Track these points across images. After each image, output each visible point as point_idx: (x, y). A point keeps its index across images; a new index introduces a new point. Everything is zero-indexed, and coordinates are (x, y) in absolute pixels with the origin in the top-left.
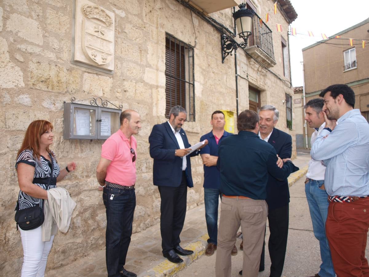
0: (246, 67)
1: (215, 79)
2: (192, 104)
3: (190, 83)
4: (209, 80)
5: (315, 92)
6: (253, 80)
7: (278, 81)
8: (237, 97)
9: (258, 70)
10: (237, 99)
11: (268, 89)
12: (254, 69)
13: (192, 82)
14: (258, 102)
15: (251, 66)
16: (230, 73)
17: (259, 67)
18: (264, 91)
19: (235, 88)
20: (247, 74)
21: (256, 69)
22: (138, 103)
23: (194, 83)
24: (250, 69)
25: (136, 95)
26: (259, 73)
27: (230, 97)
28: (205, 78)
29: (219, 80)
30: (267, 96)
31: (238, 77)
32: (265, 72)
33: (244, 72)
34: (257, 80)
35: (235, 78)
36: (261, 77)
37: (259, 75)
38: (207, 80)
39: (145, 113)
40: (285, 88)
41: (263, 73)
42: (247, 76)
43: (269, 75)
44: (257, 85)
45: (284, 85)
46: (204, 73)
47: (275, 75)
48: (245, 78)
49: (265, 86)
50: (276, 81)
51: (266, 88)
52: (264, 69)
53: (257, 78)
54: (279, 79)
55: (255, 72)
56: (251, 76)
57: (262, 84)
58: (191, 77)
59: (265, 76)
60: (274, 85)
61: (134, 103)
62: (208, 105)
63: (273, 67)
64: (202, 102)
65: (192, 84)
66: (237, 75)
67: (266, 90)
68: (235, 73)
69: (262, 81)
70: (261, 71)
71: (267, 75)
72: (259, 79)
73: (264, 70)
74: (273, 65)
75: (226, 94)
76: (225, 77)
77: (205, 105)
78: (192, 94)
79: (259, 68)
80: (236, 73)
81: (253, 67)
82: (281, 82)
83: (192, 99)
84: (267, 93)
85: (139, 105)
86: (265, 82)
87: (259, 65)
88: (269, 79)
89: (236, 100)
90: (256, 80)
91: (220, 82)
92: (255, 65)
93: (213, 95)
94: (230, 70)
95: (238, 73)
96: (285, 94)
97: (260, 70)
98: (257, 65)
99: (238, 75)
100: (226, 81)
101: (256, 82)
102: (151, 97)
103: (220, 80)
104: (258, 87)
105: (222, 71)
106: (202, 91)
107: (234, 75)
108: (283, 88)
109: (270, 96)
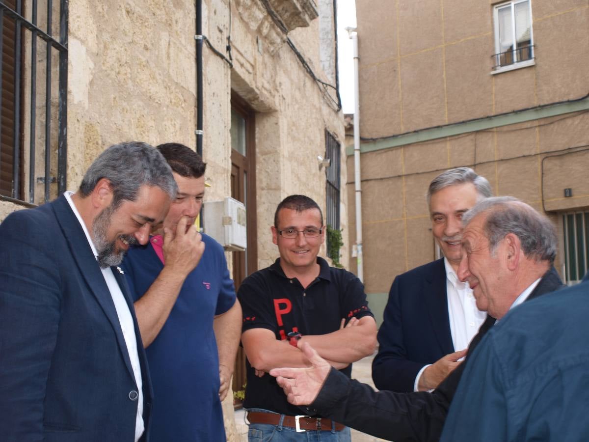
0: (227, 11)
1: (132, 42)
2: (54, 133)
3: (50, 42)
4: (113, 38)
5: (394, 137)
6: (242, 65)
7: (309, 82)
8: (199, 126)
9: (259, 30)
10: (200, 132)
11: (282, 109)
12: (247, 25)
13: (57, 39)
14: (244, 154)
15: (241, 9)
16: (180, 24)
17: (265, 18)
18: (269, 112)
19: (193, 90)
20: (229, 38)
21: (254, 26)
23: (65, 40)
24: (237, 23)
26: (260, 41)
27: (178, 122)
28: (100, 31)
29: (146, 48)
30: (282, 135)
31: (204, 47)
32: (279, 41)
33: (221, 31)
34: (253, 66)
35: (192, 49)
37: (260, 50)
38: (106, 37)
40: (326, 110)
41: (272, 43)
42: (228, 49)
43: (287, 57)
44: (254, 87)
45: (322, 101)
46: (99, 9)
47: (303, 61)
48: (221, 52)
49: (274, 97)
50: (302, 83)
51: (276, 102)
52: (279, 30)
53: (255, 59)
54: (311, 73)
55: (250, 37)
56: (238, 51)
57: (267, 85)
58: (56, 17)
59: (275, 56)
60: (298, 95)
63: (305, 25)
64: (89, 127)
65: (57, 46)
66: (200, 37)
67: (276, 111)
68: (193, 28)
69: (268, 75)
70: (266, 37)
71: (281, 53)
72: (259, 67)
73: (278, 34)
74: (307, 17)
75: (168, 106)
76: (165, 37)
77: (100, 142)
79: (262, 24)
80: (198, 31)
81: (245, 15)
82: (316, 87)
83: (54, 112)
84: (280, 124)
86: (274, 81)
87: (266, 14)
88: (286, 72)
89: (194, 138)
90: (251, 70)
91: (148, 54)
92: (255, 9)
93: (125, 104)
94: (179, 14)
95: (205, 31)
96: (323, 132)
97: (265, 31)
98: (259, 9)
99: (205, 38)
100: (169, 57)
101: (252, 75)
103: (149, 46)
104: (256, 98)
105: (158, 12)
106: (91, 83)
107: (192, 36)
108: (320, 110)
109: (289, 134)
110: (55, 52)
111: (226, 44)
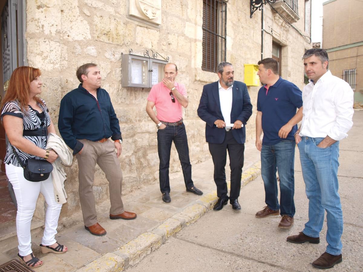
0: (271, 22)
1: (243, 34)
2: (223, 57)
3: (222, 37)
4: (238, 34)
5: (333, 48)
6: (276, 35)
7: (299, 36)
8: (262, 52)
9: (282, 25)
10: (262, 53)
11: (289, 44)
12: (278, 24)
13: (224, 37)
14: (278, 57)
15: (276, 20)
16: (257, 28)
17: (283, 22)
18: (285, 46)
19: (261, 43)
20: (272, 29)
21: (280, 24)
22: (180, 56)
23: (226, 37)
24: (275, 25)
25: (178, 48)
26: (282, 28)
27: (256, 52)
28: (235, 33)
29: (247, 35)
30: (289, 51)
31: (264, 32)
32: (288, 27)
33: (269, 27)
34: (280, 35)
35: (261, 33)
36: (284, 31)
37: (282, 30)
38: (236, 34)
39: (185, 64)
40: (305, 43)
41: (286, 28)
42: (272, 31)
43: (292, 31)
44: (280, 40)
45: (304, 41)
46: (235, 28)
47: (297, 31)
48: (269, 33)
49: (287, 42)
50: (297, 37)
51: (287, 43)
52: (288, 24)
53: (280, 33)
54: (300, 34)
55: (279, 27)
56: (275, 31)
57: (284, 39)
58: (224, 32)
59: (287, 31)
60: (295, 40)
61: (177, 56)
62: (237, 59)
63: (296, 22)
64: (232, 55)
65: (224, 38)
66: (263, 30)
67: (287, 45)
68: (261, 28)
69: (285, 36)
70: (284, 26)
71: (289, 30)
72: (282, 35)
73: (288, 25)
74: (296, 20)
75: (253, 48)
76: (252, 31)
78: (224, 48)
79: (282, 23)
80: (262, 28)
81: (277, 22)
82: (302, 37)
83: (223, 52)
84: (288, 48)
85: (181, 57)
86: (287, 38)
87: (283, 21)
88: (291, 34)
89: (261, 55)
90: (279, 36)
91: (247, 36)
92: (280, 20)
93: (241, 49)
94: (257, 25)
95: (264, 28)
96: (304, 50)
97: (283, 25)
98: (281, 20)
99: (264, 30)
100: (253, 35)
101: (279, 37)
102: (191, 50)
103: (248, 34)
104: (281, 43)
105: (250, 26)
106: (233, 45)
107: (261, 30)
108: (303, 43)
109: (291, 51)
110: (223, 39)
111: (271, 30)
